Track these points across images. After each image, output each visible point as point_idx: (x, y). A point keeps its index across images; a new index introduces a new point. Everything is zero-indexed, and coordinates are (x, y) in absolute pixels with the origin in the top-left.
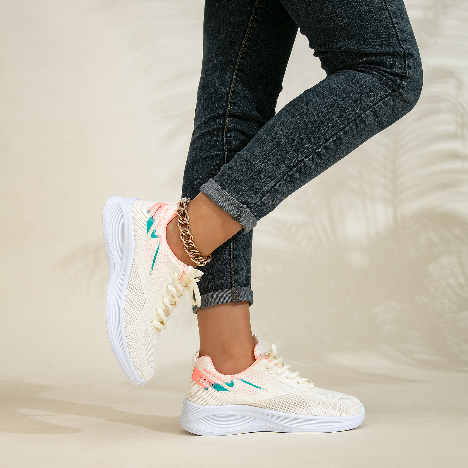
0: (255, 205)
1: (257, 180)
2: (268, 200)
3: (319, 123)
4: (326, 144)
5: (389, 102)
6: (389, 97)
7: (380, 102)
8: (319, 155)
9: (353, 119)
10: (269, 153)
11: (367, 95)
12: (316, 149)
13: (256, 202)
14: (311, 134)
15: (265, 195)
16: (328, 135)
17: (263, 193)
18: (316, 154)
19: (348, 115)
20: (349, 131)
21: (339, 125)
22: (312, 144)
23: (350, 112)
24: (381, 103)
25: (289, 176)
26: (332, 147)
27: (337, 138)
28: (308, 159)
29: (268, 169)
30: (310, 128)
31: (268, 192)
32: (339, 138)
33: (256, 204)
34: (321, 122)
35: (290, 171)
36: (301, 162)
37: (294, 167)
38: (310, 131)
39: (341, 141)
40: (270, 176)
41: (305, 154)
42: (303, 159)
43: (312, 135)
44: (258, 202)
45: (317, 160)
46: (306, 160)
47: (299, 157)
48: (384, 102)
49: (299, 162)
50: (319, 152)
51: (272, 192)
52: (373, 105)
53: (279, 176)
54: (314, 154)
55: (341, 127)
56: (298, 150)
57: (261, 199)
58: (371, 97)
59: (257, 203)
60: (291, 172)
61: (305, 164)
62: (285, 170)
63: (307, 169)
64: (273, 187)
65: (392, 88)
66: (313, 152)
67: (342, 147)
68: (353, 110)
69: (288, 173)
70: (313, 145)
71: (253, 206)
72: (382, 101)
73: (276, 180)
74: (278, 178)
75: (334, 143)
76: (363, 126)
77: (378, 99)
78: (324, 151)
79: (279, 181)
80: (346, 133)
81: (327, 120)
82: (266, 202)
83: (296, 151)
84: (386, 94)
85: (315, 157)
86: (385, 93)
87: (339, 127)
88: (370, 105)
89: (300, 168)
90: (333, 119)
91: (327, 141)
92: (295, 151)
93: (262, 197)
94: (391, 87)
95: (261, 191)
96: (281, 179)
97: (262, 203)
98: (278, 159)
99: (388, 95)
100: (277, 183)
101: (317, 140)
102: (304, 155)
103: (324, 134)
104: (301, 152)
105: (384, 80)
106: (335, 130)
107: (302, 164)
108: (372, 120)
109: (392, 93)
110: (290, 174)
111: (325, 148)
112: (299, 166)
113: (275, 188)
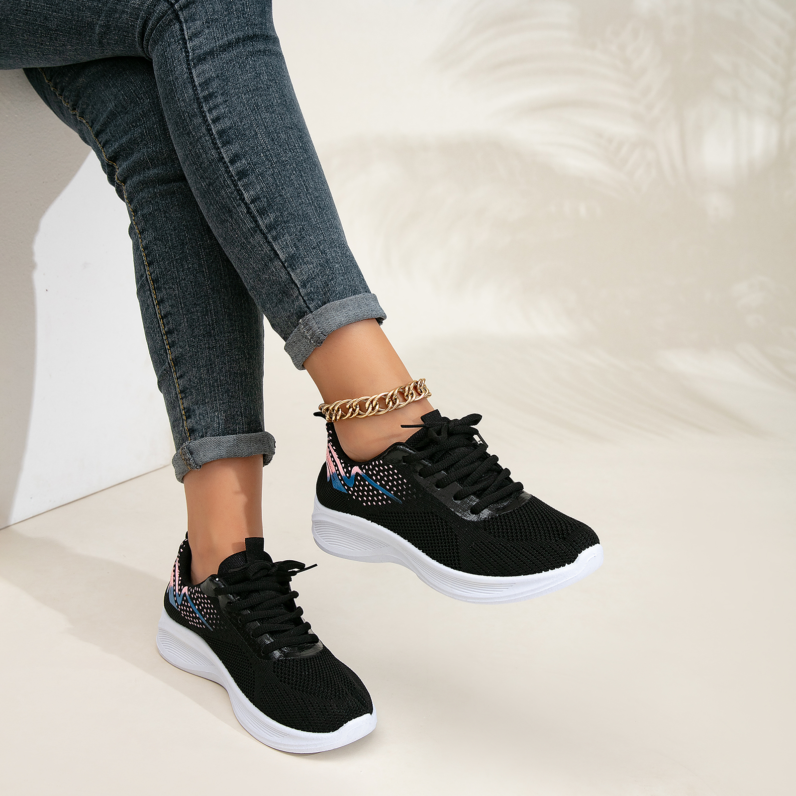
2: (302, 273)
4: (227, 160)
5: (192, 30)
6: (185, 28)
7: (186, 48)
8: (242, 174)
9: (195, 106)
11: (168, 71)
12: (232, 180)
15: (292, 279)
16: (213, 155)
17: (289, 283)
18: (239, 179)
19: (188, 115)
20: (215, 113)
22: (223, 186)
24: (189, 45)
26: (235, 148)
27: (221, 136)
28: (246, 195)
31: (289, 273)
32: (221, 133)
33: (303, 298)
36: (248, 208)
37: (256, 221)
40: (266, 264)
41: (237, 200)
42: (246, 204)
44: (300, 294)
45: (252, 178)
46: (246, 198)
47: (241, 211)
48: (190, 39)
49: (249, 212)
50: (238, 173)
51: (291, 265)
52: (188, 60)
53: (266, 248)
54: (239, 183)
55: (204, 130)
57: (297, 287)
59: (301, 296)
60: (263, 227)
61: (253, 202)
62: (259, 237)
63: (264, 196)
64: (282, 263)
66: (236, 185)
67: (244, 125)
68: (182, 104)
69: (264, 234)
70: (225, 184)
71: (306, 304)
72: (188, 42)
73: (273, 256)
74: (269, 251)
75: (229, 143)
76: (215, 84)
77: (181, 49)
78: (238, 164)
79: (273, 249)
80: (216, 120)
82: (306, 278)
84: (178, 33)
85: (245, 180)
86: (177, 35)
87: (203, 134)
88: (185, 66)
89: (258, 211)
90: (191, 143)
93: (296, 285)
94: (169, 22)
95: (286, 286)
96: (272, 247)
97: (304, 286)
99: (182, 30)
100: (276, 254)
101: (218, 177)
102: (239, 203)
104: (234, 207)
107: (252, 206)
108: (212, 62)
109: (181, 22)
110: (265, 231)
111: (233, 162)
112: (256, 213)
113: (283, 260)
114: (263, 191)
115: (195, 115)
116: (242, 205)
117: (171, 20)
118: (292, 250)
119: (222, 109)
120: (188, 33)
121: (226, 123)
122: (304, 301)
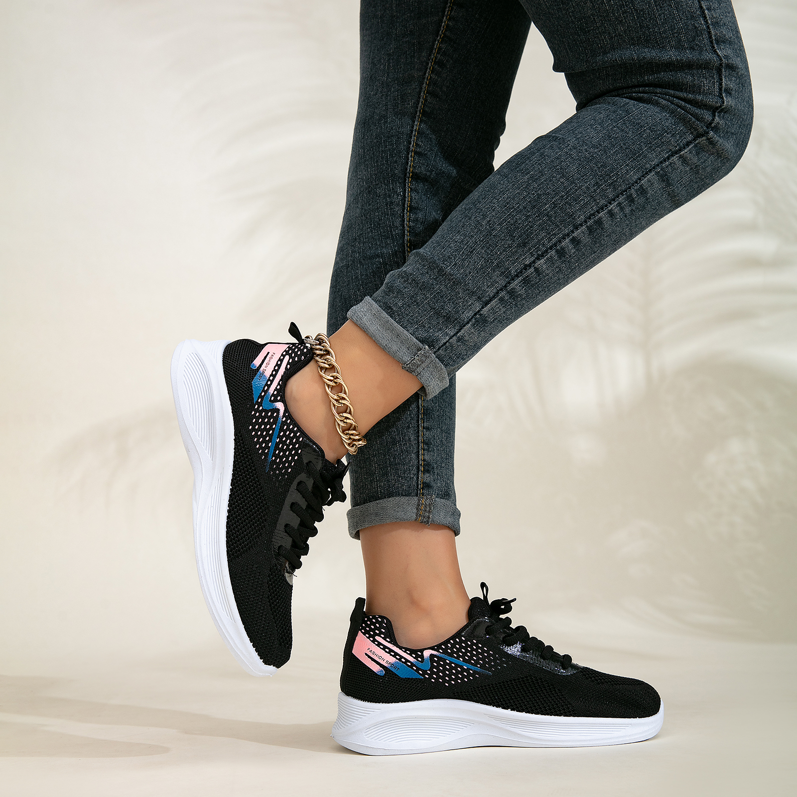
0: (446, 343)
1: (450, 299)
3: (562, 196)
4: (575, 234)
5: (689, 156)
7: (672, 156)
8: (561, 253)
9: (623, 187)
10: (472, 251)
12: (557, 243)
13: (448, 338)
14: (548, 216)
15: (464, 326)
16: (579, 217)
17: (460, 323)
18: (557, 251)
19: (615, 181)
20: (616, 210)
21: (599, 199)
22: (549, 233)
23: (619, 175)
24: (675, 158)
25: (508, 292)
26: (586, 239)
27: (595, 222)
28: (542, 261)
29: (470, 279)
30: (546, 205)
31: (470, 320)
32: (599, 222)
33: (447, 341)
34: (566, 194)
35: (509, 283)
36: (530, 266)
37: (517, 276)
38: (546, 210)
39: (602, 229)
40: (473, 293)
41: (537, 252)
42: (534, 262)
43: (550, 217)
44: (451, 338)
46: (539, 262)
47: (526, 258)
48: (681, 157)
49: (526, 267)
50: (563, 249)
52: (661, 162)
53: (491, 292)
54: (553, 252)
55: (603, 202)
56: (525, 244)
57: (457, 333)
58: (657, 147)
59: (449, 340)
61: (536, 270)
63: (540, 280)
64: (479, 311)
65: (695, 130)
66: (551, 248)
67: (604, 240)
68: (624, 171)
69: (506, 286)
73: (484, 299)
74: (489, 295)
75: (590, 232)
76: (642, 200)
78: (571, 246)
81: (576, 190)
82: (466, 338)
83: (521, 247)
84: (685, 141)
85: (556, 258)
87: (598, 203)
88: (656, 161)
89: (527, 277)
91: (577, 229)
92: (519, 246)
94: (694, 128)
95: (456, 319)
96: (494, 297)
97: (459, 340)
98: (488, 261)
99: (688, 144)
100: (486, 304)
101: (558, 226)
102: (534, 254)
103: (572, 215)
104: (530, 249)
105: (680, 116)
106: (591, 207)
107: (532, 269)
108: (659, 189)
109: (695, 140)
110: (509, 288)
111: (573, 240)
112: (525, 275)
113: (482, 313)
115: (615, 189)
116: (532, 259)
122: (445, 344)
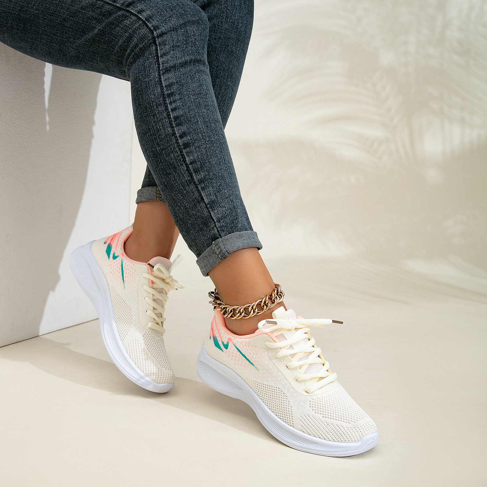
2: (218, 213)
6: (159, 49)
11: (146, 75)
45: (193, 148)
51: (211, 207)
60: (196, 180)
62: (192, 186)
70: (174, 150)
71: (219, 233)
72: (160, 58)
77: (155, 62)
79: (201, 195)
80: (174, 110)
86: (153, 53)
90: (154, 122)
93: (213, 220)
114: (199, 158)
117: (151, 44)
118: (214, 198)
119: (178, 103)
120: (160, 53)
121: (180, 112)
